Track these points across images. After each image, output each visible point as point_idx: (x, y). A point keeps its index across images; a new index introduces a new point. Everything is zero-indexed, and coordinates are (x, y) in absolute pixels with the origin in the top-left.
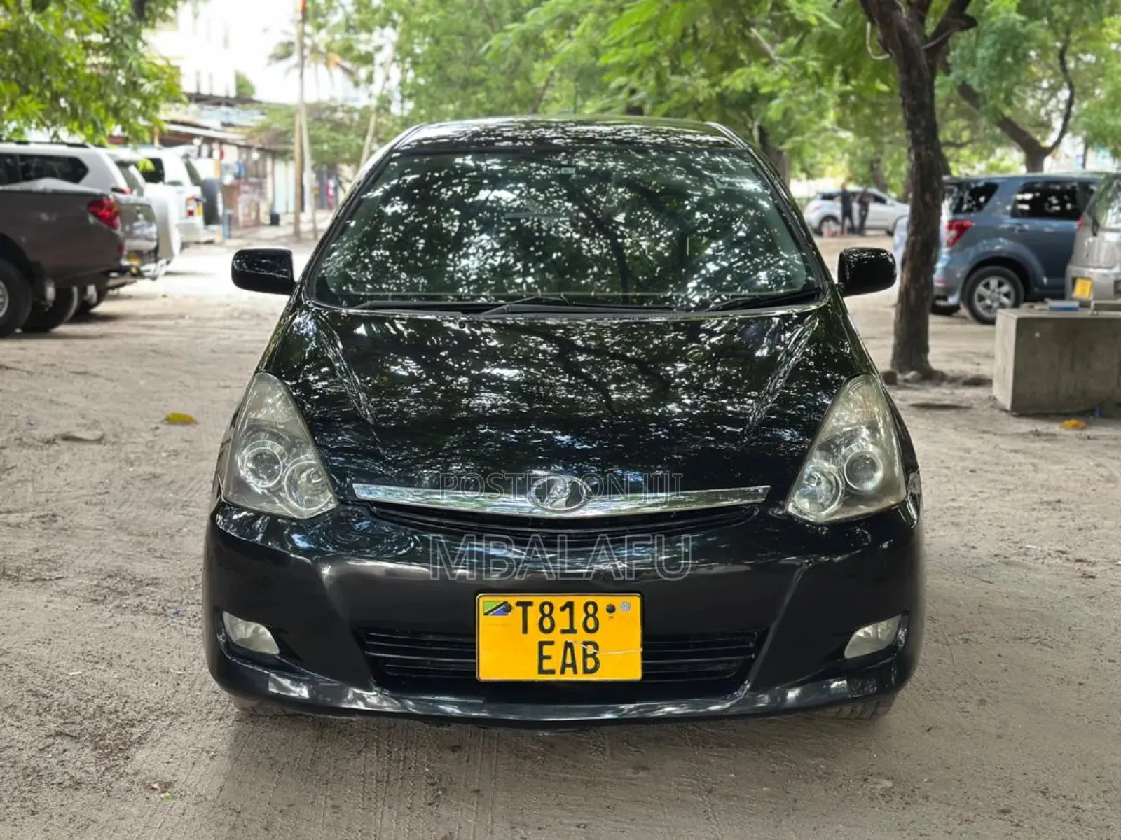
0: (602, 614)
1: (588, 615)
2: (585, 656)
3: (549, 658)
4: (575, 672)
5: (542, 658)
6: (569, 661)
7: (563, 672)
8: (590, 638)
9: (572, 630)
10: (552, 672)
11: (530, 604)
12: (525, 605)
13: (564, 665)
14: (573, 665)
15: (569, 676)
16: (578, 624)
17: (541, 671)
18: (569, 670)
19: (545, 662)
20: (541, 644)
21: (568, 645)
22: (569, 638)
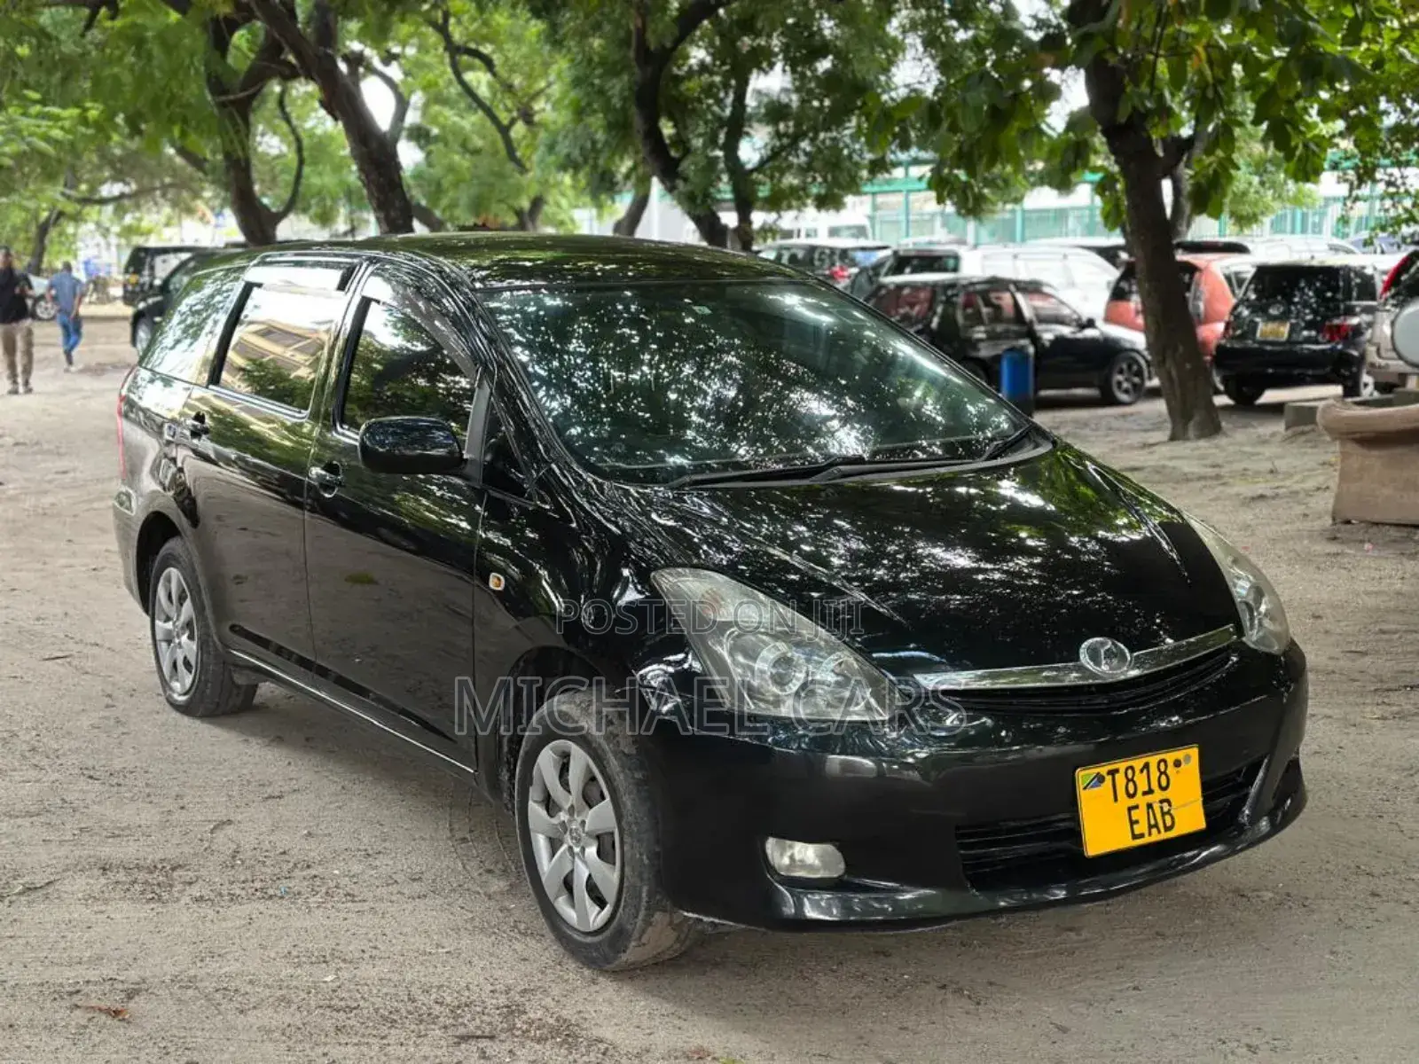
0: (1171, 770)
1: (1161, 773)
2: (1163, 814)
3: (1137, 822)
4: (1159, 832)
5: (1133, 823)
6: (1152, 822)
7: (1150, 834)
8: (1165, 795)
9: (1150, 791)
10: (1142, 836)
11: (1117, 771)
12: (1113, 773)
13: (1150, 827)
14: (1156, 826)
15: (1155, 837)
16: (1155, 785)
17: (1135, 837)
18: (1154, 831)
19: (1135, 826)
20: (1130, 809)
21: (1150, 806)
22: (1149, 798)
